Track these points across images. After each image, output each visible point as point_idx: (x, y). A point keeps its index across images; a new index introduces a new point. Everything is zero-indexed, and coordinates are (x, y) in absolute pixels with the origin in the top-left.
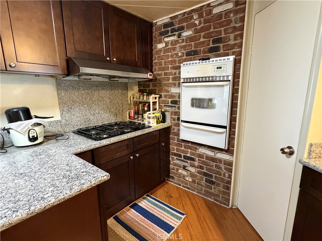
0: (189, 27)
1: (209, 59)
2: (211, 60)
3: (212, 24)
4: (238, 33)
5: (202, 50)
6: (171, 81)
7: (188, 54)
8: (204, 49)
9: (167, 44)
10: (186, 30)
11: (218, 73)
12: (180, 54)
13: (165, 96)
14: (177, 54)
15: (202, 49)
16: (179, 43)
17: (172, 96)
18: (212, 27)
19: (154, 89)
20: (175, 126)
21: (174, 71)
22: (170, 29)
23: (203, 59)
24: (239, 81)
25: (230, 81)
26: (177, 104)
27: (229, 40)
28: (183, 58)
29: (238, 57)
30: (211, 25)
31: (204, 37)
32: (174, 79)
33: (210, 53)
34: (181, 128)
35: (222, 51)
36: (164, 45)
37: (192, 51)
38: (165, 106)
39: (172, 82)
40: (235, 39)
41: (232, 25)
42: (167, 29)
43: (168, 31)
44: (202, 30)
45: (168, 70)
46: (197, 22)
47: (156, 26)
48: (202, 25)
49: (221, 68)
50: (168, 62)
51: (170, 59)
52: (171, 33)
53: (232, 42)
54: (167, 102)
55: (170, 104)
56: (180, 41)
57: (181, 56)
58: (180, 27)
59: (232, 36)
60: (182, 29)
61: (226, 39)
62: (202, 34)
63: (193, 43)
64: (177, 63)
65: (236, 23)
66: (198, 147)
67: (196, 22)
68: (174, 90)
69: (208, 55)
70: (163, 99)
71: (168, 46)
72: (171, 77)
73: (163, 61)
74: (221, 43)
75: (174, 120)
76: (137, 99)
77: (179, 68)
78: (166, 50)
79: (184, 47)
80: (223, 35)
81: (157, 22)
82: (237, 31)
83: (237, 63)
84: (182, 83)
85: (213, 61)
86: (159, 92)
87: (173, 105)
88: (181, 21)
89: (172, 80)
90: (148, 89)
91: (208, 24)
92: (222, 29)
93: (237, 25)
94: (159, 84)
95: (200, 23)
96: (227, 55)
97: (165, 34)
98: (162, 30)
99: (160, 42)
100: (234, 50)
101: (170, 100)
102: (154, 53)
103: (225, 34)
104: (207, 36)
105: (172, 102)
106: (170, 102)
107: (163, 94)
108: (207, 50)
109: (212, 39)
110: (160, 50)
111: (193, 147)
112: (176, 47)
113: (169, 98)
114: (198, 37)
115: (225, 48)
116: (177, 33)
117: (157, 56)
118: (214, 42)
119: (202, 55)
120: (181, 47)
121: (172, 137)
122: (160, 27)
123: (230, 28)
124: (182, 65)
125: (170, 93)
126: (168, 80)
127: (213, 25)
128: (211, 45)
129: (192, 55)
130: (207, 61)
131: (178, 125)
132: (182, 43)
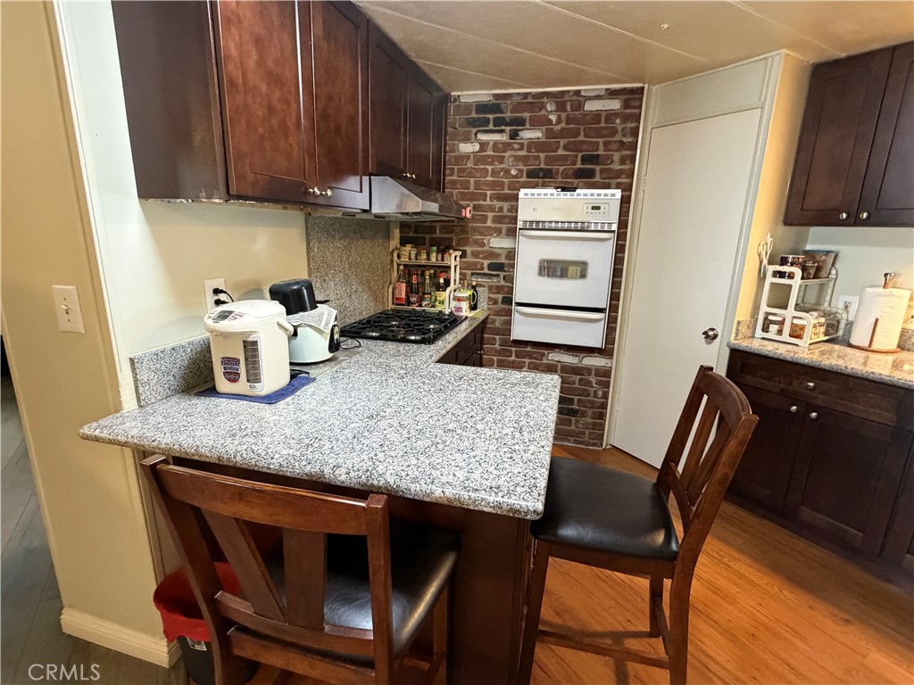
0: (535, 124)
1: (574, 189)
2: (578, 191)
3: (582, 127)
4: (628, 152)
5: (560, 171)
6: (489, 223)
7: (531, 174)
8: (564, 170)
9: (483, 145)
10: (528, 126)
11: (594, 219)
12: (513, 172)
13: (475, 254)
14: (507, 172)
15: (562, 168)
16: (513, 149)
17: (491, 254)
18: (582, 133)
19: (445, 238)
20: (495, 315)
21: (498, 204)
22: (491, 117)
23: (564, 189)
24: (626, 233)
25: (614, 232)
26: (504, 271)
27: (612, 162)
28: (521, 180)
29: (627, 193)
30: (579, 129)
31: (566, 148)
32: (498, 220)
33: (576, 178)
34: (516, 317)
35: (598, 179)
36: (477, 147)
37: (541, 169)
38: (473, 274)
39: (493, 226)
40: (623, 161)
41: (617, 138)
42: (486, 116)
43: (487, 122)
44: (563, 134)
45: (485, 200)
46: (553, 118)
47: (457, 103)
48: (563, 125)
49: (598, 208)
50: (486, 183)
51: (489, 178)
52: (494, 126)
53: (616, 166)
54: (479, 267)
55: (486, 271)
56: (516, 146)
57: (514, 177)
58: (516, 118)
59: (616, 156)
60: (521, 122)
61: (608, 160)
62: (563, 142)
63: (542, 155)
64: (506, 188)
65: (624, 136)
66: (546, 352)
67: (551, 117)
68: (498, 243)
69: (572, 183)
70: (470, 259)
71: (486, 151)
72: (490, 215)
73: (472, 180)
74: (597, 164)
75: (495, 302)
76: (410, 259)
77: (516, 198)
78: (479, 158)
79: (524, 159)
80: (601, 152)
81: (459, 96)
82: (626, 150)
83: (625, 201)
84: (520, 229)
85: (579, 195)
86: (458, 244)
87: (494, 273)
88: (518, 107)
89: (493, 222)
90: (427, 236)
91: (573, 126)
92: (601, 141)
93: (625, 140)
94: (459, 229)
95: (559, 121)
96: (608, 187)
97: (481, 124)
98: (472, 116)
99: (467, 139)
100: (619, 180)
101: (486, 263)
102: (450, 160)
103: (605, 151)
104: (571, 147)
105: (491, 267)
106: (486, 266)
107: (469, 250)
108: (571, 172)
109: (580, 155)
110: (467, 157)
111: (535, 353)
112: (504, 157)
113: (484, 258)
114: (555, 146)
115: (604, 176)
116: (508, 128)
117: (456, 168)
118: (584, 160)
119: (560, 179)
120: (517, 158)
121: (489, 338)
122: (468, 107)
123: (615, 142)
124: (522, 192)
125: (486, 248)
126: (485, 219)
127: (584, 131)
128: (579, 165)
129: (540, 177)
130: (569, 193)
131: (509, 313)
132: (518, 150)
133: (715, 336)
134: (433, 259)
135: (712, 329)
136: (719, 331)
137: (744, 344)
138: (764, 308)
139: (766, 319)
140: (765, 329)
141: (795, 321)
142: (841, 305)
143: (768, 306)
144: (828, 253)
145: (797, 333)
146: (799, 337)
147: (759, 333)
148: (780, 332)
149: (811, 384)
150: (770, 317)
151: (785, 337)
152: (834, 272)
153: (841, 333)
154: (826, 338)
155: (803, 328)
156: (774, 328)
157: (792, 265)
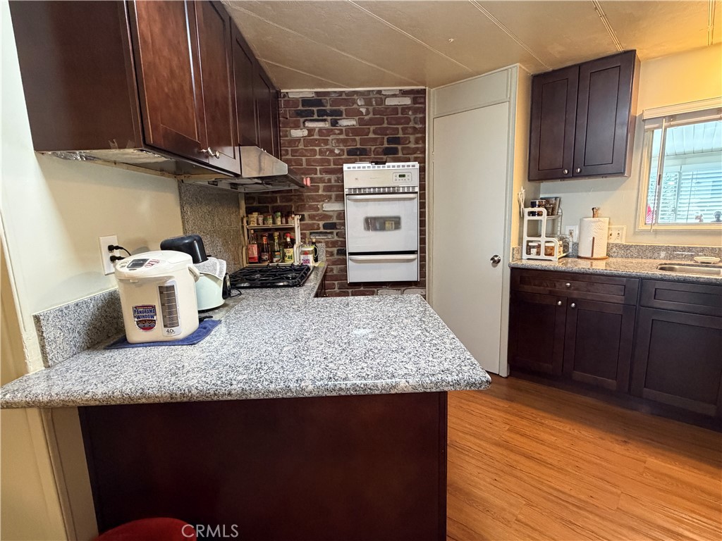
0: (350, 114)
1: (384, 163)
2: (387, 164)
3: (385, 117)
4: (419, 135)
5: (372, 150)
6: (321, 192)
7: (350, 153)
8: (376, 148)
9: (311, 131)
10: (344, 116)
11: (401, 183)
12: (337, 152)
13: (312, 217)
14: (332, 151)
15: (373, 148)
16: (335, 134)
17: (325, 216)
18: (386, 122)
19: (285, 206)
20: (333, 264)
21: (327, 177)
22: (315, 109)
23: (377, 163)
24: (425, 193)
25: (416, 193)
26: (337, 229)
27: (410, 142)
28: (342, 157)
29: (422, 165)
30: (383, 118)
31: (375, 132)
32: (328, 189)
33: (385, 154)
34: (350, 264)
35: (400, 155)
36: (306, 133)
37: (357, 149)
38: (311, 233)
39: (324, 193)
40: (417, 142)
41: (411, 124)
42: (310, 108)
43: (312, 113)
44: (371, 122)
45: (316, 174)
46: (363, 110)
47: (286, 99)
48: (371, 115)
49: (404, 176)
50: (315, 161)
51: (318, 157)
52: (318, 116)
53: (412, 145)
54: (316, 227)
55: (322, 230)
56: (337, 132)
57: (339, 155)
58: (335, 111)
59: (412, 138)
60: (339, 113)
61: (406, 141)
62: (372, 128)
63: (358, 138)
64: (332, 163)
65: (416, 123)
66: (376, 290)
67: (361, 109)
68: (330, 207)
69: (382, 158)
70: (307, 221)
71: (313, 135)
72: (321, 185)
73: (304, 159)
74: (399, 144)
75: (332, 254)
76: (258, 224)
77: (341, 171)
78: (308, 141)
79: (344, 141)
80: (401, 135)
81: (287, 93)
82: (418, 133)
83: (422, 170)
84: (347, 195)
85: (389, 167)
86: (298, 211)
87: (328, 231)
88: (334, 102)
89: (324, 190)
90: (270, 206)
91: (378, 116)
92: (400, 127)
93: (417, 126)
94: (297, 197)
95: (368, 113)
96: (408, 160)
97: (307, 115)
98: (299, 108)
99: (297, 126)
100: (415, 155)
101: (321, 223)
102: (284, 143)
103: (404, 134)
104: (379, 132)
105: (325, 226)
106: (321, 226)
107: (306, 214)
108: (381, 150)
109: (386, 137)
110: (298, 140)
111: (365, 291)
112: (328, 140)
113: (320, 220)
114: (367, 131)
115: (405, 152)
116: (329, 118)
117: (289, 149)
118: (389, 141)
119: (373, 156)
120: (338, 141)
121: (330, 284)
122: (295, 101)
123: (410, 127)
124: (345, 167)
125: (320, 212)
126: (317, 189)
127: (387, 119)
128: (386, 145)
129: (357, 154)
130: (381, 166)
131: (344, 262)
132: (339, 134)
133: (499, 261)
134: (279, 223)
135: (496, 256)
136: (501, 257)
137: (519, 264)
138: (526, 238)
139: (528, 245)
140: (528, 253)
141: (548, 244)
142: (567, 233)
143: (528, 236)
144: (556, 198)
145: (550, 252)
146: (550, 255)
147: (525, 256)
148: (538, 253)
149: (568, 284)
150: (530, 244)
151: (542, 256)
152: (560, 211)
153: (570, 250)
154: (565, 254)
155: (552, 248)
156: (534, 251)
157: (539, 206)
